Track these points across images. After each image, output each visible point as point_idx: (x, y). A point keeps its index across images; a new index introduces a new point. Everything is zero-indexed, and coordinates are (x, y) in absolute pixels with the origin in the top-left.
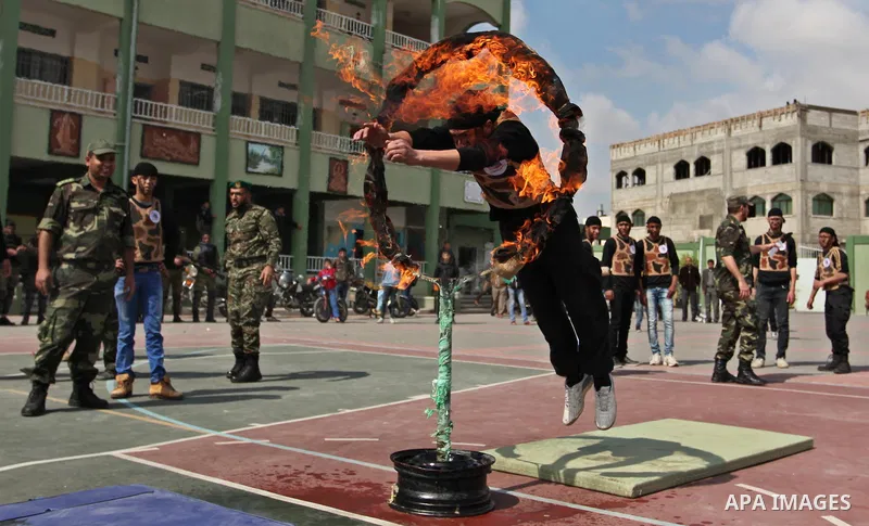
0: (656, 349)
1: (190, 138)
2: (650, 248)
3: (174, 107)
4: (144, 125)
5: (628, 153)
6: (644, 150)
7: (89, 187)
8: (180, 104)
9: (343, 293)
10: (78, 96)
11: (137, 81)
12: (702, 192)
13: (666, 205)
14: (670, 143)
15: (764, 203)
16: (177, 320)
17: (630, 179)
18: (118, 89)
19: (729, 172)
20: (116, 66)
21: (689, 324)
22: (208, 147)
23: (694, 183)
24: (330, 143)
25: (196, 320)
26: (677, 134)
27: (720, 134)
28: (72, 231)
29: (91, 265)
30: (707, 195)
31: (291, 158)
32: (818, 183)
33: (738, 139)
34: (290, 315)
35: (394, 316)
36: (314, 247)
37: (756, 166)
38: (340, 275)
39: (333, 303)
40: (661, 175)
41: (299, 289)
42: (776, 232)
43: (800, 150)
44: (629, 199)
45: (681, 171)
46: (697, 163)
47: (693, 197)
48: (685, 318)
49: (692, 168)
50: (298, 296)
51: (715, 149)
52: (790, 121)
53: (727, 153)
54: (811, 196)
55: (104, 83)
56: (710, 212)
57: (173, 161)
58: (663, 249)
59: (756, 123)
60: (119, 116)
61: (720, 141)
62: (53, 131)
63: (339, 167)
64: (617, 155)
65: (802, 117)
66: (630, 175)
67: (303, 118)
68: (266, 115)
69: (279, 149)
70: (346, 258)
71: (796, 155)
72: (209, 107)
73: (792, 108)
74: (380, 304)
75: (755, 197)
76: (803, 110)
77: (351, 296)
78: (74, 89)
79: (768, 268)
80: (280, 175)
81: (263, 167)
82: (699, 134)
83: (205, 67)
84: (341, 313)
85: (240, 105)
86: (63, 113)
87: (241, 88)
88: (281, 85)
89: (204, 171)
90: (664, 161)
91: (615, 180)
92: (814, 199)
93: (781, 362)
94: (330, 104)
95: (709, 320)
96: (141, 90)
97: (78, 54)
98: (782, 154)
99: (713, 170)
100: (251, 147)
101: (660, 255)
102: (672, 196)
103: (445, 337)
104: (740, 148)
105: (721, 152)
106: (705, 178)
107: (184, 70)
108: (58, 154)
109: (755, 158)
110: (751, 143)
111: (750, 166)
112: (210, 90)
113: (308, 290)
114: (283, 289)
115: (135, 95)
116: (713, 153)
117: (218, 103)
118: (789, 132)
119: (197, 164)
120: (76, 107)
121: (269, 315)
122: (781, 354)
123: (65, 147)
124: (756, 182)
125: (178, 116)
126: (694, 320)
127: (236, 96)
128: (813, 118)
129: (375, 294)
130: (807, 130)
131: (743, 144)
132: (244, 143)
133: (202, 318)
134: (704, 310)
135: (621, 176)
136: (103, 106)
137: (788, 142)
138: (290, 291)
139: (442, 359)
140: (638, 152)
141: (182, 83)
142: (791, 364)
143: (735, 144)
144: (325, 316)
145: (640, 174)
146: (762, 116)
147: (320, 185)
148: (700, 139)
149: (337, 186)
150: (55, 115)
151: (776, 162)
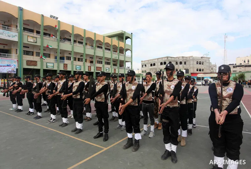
15: (163, 70)
17: (144, 66)
19: (158, 66)
22: (102, 68)
23: (153, 67)
27: (157, 60)
30: (155, 68)
31: (110, 69)
33: (159, 61)
40: (149, 66)
44: (144, 69)
45: (151, 65)
47: (153, 69)
49: (153, 65)
51: (156, 62)
52: (166, 59)
56: (155, 71)
57: (99, 71)
62: (88, 68)
64: (142, 63)
68: (108, 64)
73: (166, 57)
75: (161, 69)
76: (168, 57)
81: (108, 71)
90: (149, 64)
99: (156, 65)
102: (150, 69)
104: (159, 63)
109: (161, 64)
110: (161, 62)
117: (103, 63)
123: (90, 70)
124: (161, 67)
128: (169, 58)
130: (168, 60)
132: (106, 68)
137: (165, 61)
140: (145, 62)
146: (162, 58)
147: (113, 72)
148: (154, 61)
149: (115, 72)
150: (89, 66)
151: (164, 64)
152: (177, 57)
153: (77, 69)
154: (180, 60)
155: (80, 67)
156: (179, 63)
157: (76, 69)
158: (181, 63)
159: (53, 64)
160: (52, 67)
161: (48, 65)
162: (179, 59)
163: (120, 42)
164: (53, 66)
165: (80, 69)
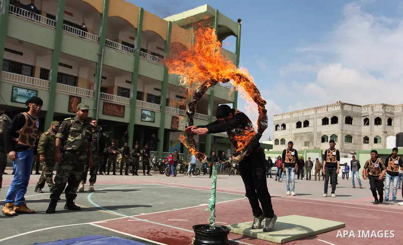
0: (289, 189)
1: (121, 107)
2: (288, 152)
3: (115, 96)
4: (104, 102)
5: (280, 118)
6: (285, 117)
7: (77, 122)
8: (118, 95)
9: (175, 166)
10: (80, 91)
11: (102, 86)
12: (306, 133)
13: (293, 137)
14: (295, 115)
15: (328, 137)
16: (114, 174)
17: (280, 128)
18: (95, 88)
19: (315, 125)
20: (94, 80)
21: (300, 181)
22: (127, 111)
23: (303, 130)
24: (172, 111)
25: (121, 174)
26: (297, 112)
27: (313, 112)
28: (70, 139)
29: (78, 153)
30: (307, 134)
31: (158, 116)
32: (347, 131)
33: (320, 114)
34: (156, 173)
35: (194, 175)
36: (166, 149)
37: (325, 124)
38: (175, 160)
39: (172, 170)
40: (291, 127)
41: (160, 164)
42: (332, 148)
43: (341, 119)
44: (280, 134)
45: (299, 125)
46: (304, 123)
47: (302, 135)
48: (298, 178)
49: (302, 124)
50: (159, 166)
51: (311, 117)
52: (338, 108)
53: (315, 119)
54: (345, 136)
55: (90, 86)
56: (308, 140)
57: (114, 116)
58: (293, 153)
59: (326, 109)
60: (95, 99)
61: (313, 115)
62: (70, 103)
63: (175, 119)
64: (276, 118)
65: (342, 107)
66: (280, 126)
67: (163, 101)
68: (149, 100)
69: (153, 112)
70: (177, 153)
71: (339, 120)
72: (128, 96)
73: (339, 104)
74: (189, 170)
75: (325, 135)
76: (342, 105)
77: (178, 167)
78: (78, 88)
79: (329, 161)
80: (154, 122)
81: (147, 119)
82: (305, 112)
83: (127, 82)
84: (174, 173)
85: (140, 96)
86: (74, 97)
87: (140, 90)
88: (155, 89)
89: (126, 120)
90: (292, 122)
91: (275, 128)
92: (345, 137)
93: (333, 195)
94: (172, 97)
95: (307, 179)
96: (103, 89)
97: (80, 76)
98: (335, 120)
99: (310, 125)
100: (143, 111)
101: (292, 156)
102: (294, 134)
103: (214, 184)
104: (320, 117)
105: (312, 119)
106: (307, 128)
107: (120, 83)
108: (71, 112)
109: (325, 121)
110: (324, 116)
111: (323, 124)
112: (129, 90)
113: (163, 164)
114: (154, 164)
115: (101, 92)
116: (310, 119)
117: (132, 95)
118: (337, 113)
119: (123, 117)
120: (79, 95)
121: (148, 173)
122: (333, 192)
123: (74, 109)
124: (325, 130)
125: (117, 99)
126: (302, 179)
127: (138, 93)
128: (346, 108)
129: (187, 166)
130: (344, 112)
131: (321, 116)
132: (141, 110)
133: (124, 174)
134: (305, 175)
135: (277, 126)
136: (89, 95)
137: (337, 116)
138: (156, 165)
139: (213, 192)
140: (284, 118)
141: (119, 87)
142: (337, 196)
143: (318, 116)
144: (169, 174)
145: (284, 126)
146: (328, 106)
147: (168, 126)
148: (306, 114)
149: (175, 127)
150: (71, 97)
151: (332, 123)
152: (369, 106)
154: (378, 112)
156: (372, 121)
158: (378, 121)
162: (372, 110)
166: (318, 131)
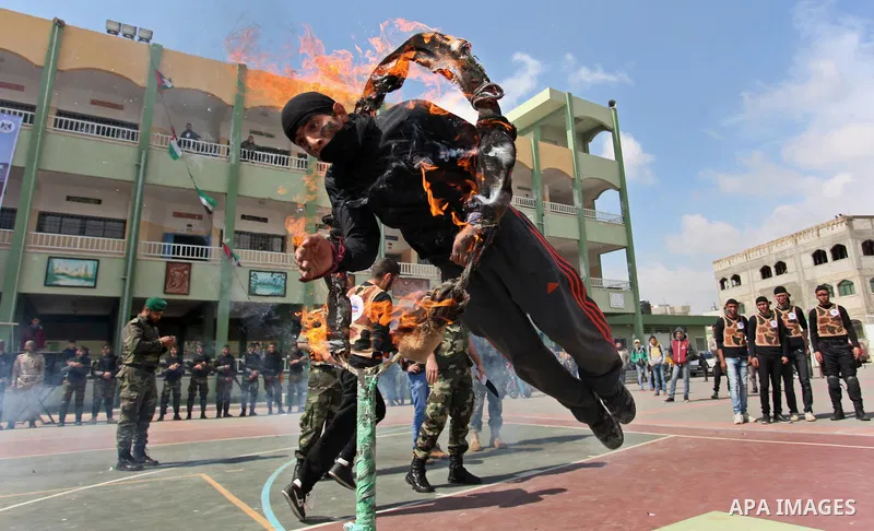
1: (423, 283)
3: (414, 265)
5: (725, 265)
6: (736, 262)
14: (754, 256)
17: (730, 283)
19: (801, 270)
23: (776, 280)
26: (758, 248)
27: (790, 244)
32: (871, 270)
33: (804, 246)
37: (820, 263)
40: (752, 278)
43: (854, 249)
45: (765, 273)
46: (776, 266)
49: (773, 270)
51: (788, 255)
52: (841, 229)
53: (797, 257)
54: (868, 279)
59: (815, 233)
61: (790, 249)
64: (718, 268)
65: (849, 225)
66: (729, 280)
71: (850, 251)
73: (840, 220)
76: (849, 219)
82: (774, 246)
90: (752, 268)
91: (719, 285)
92: (870, 282)
98: (839, 252)
99: (788, 270)
104: (806, 251)
105: (791, 257)
106: (784, 276)
109: (819, 257)
110: (814, 248)
111: (816, 264)
116: (786, 258)
118: (842, 237)
124: (823, 274)
128: (858, 225)
130: (855, 234)
131: (808, 248)
135: (723, 281)
137: (842, 243)
140: (733, 264)
143: (802, 250)
145: (736, 278)
146: (818, 228)
148: (775, 249)
151: (835, 258)
153: (258, 291)
155: (280, 281)
157: (251, 292)
159: (91, 265)
160: (87, 279)
161: (61, 270)
163: (542, 145)
164: (91, 273)
165: (278, 291)
166: (808, 278)
